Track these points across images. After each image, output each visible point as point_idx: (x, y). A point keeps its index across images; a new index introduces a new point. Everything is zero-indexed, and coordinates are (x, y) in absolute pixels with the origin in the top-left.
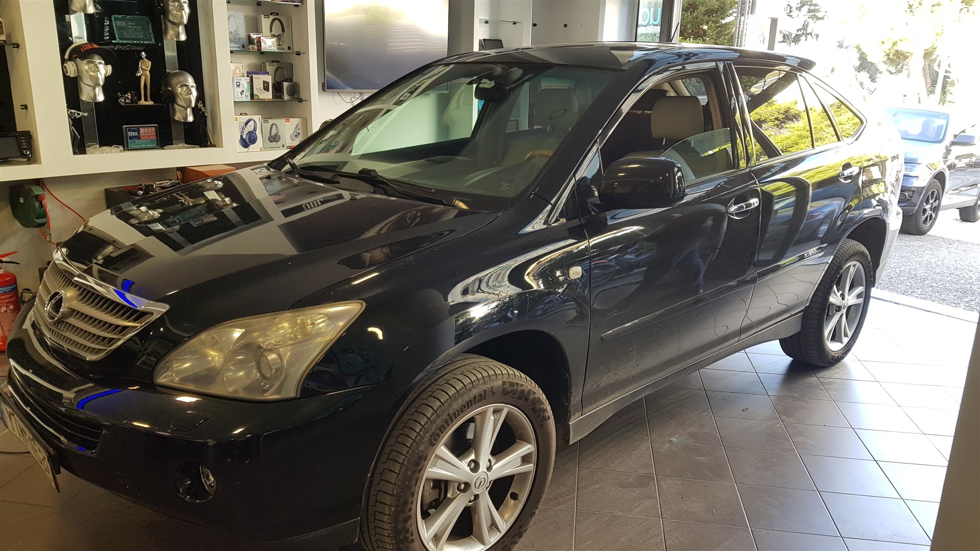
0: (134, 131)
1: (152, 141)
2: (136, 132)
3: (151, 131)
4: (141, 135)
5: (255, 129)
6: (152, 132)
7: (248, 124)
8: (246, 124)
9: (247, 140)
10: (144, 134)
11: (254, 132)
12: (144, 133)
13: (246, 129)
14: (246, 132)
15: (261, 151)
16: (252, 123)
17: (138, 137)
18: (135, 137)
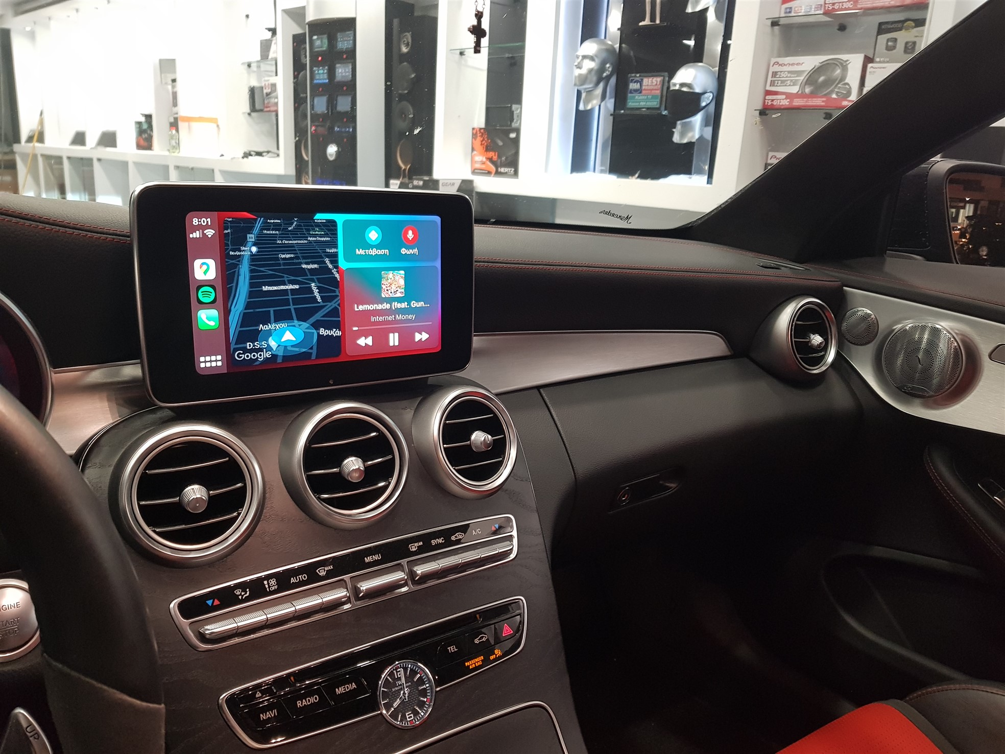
0: (637, 82)
1: (654, 97)
2: (639, 84)
3: (655, 83)
4: (644, 87)
6: (656, 85)
10: (646, 87)
12: (648, 85)
17: (639, 91)
18: (636, 91)
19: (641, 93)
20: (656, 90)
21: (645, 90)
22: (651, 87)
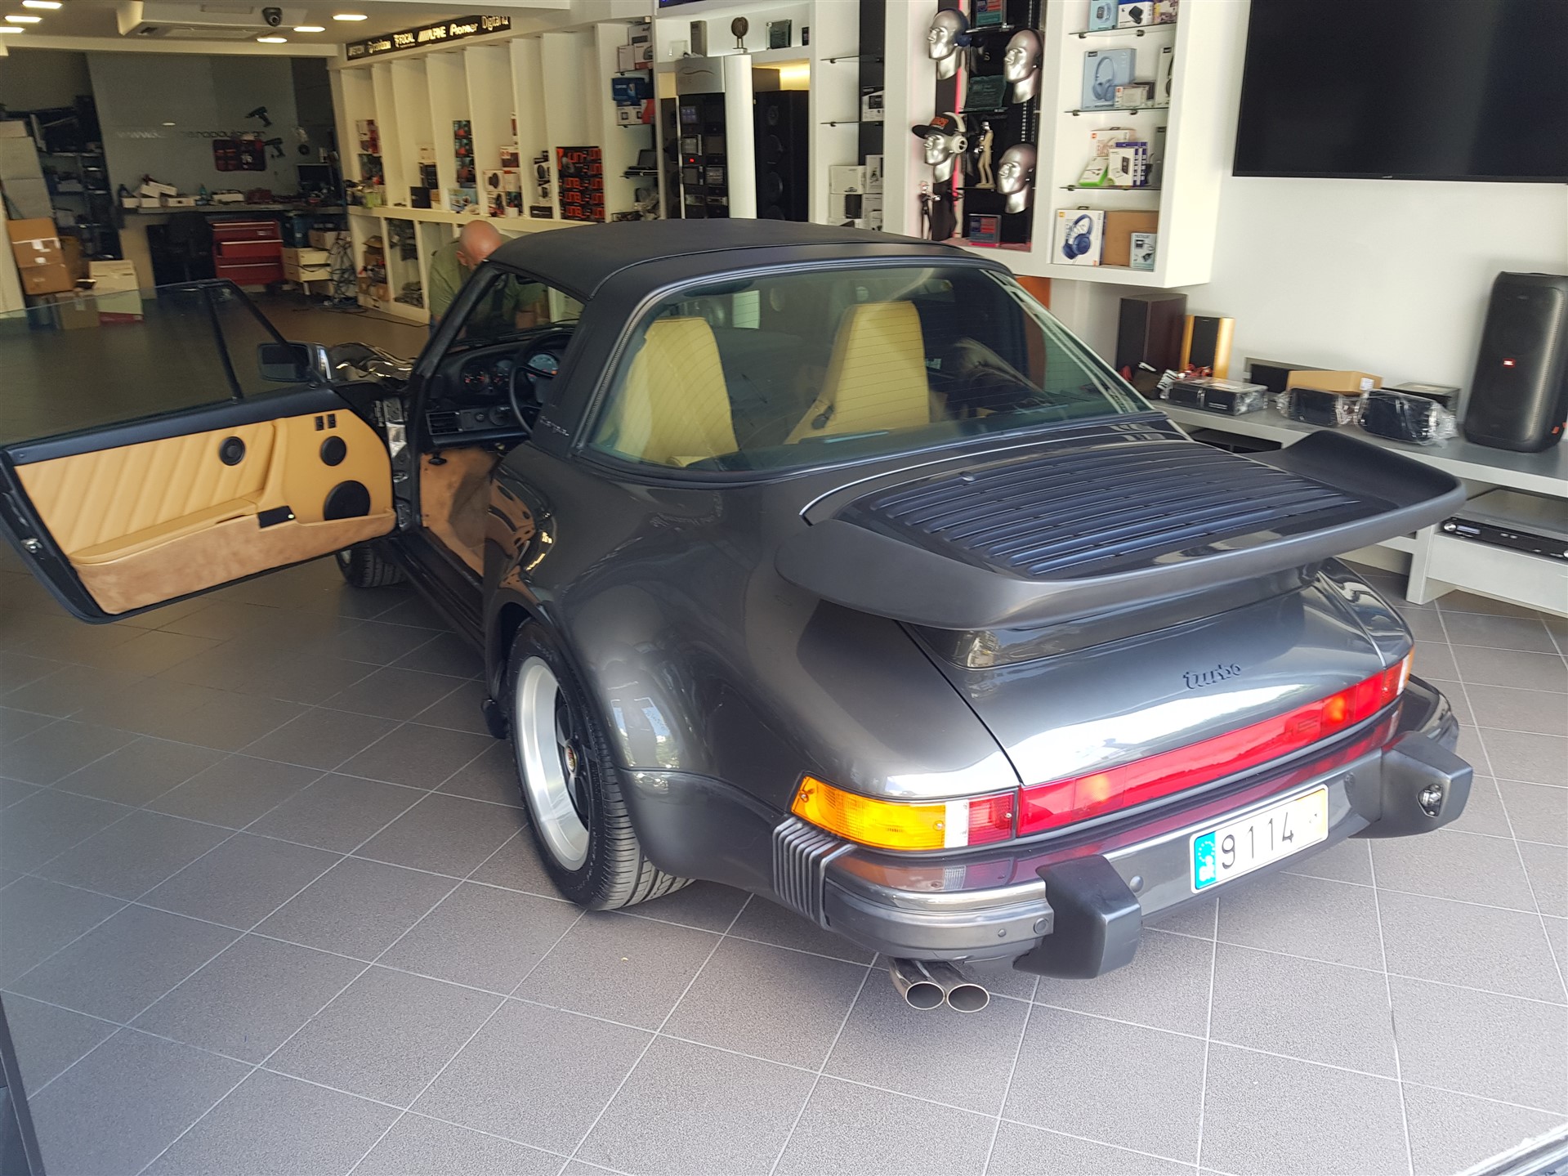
0: (976, 221)
4: (982, 226)
5: (1089, 232)
7: (1081, 223)
8: (1077, 222)
9: (1074, 247)
11: (1087, 235)
12: (985, 225)
13: (1075, 230)
14: (1074, 235)
15: (1095, 266)
16: (1085, 222)
18: (976, 229)
19: (980, 231)
20: (992, 229)
22: (988, 227)
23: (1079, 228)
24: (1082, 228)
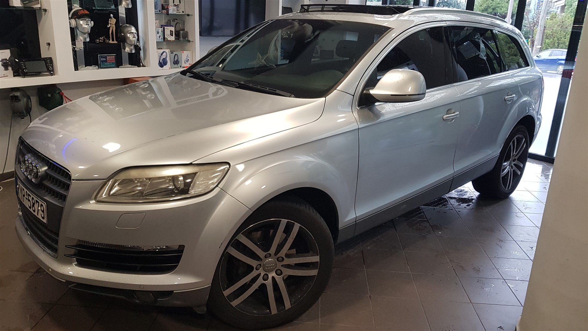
0: (104, 58)
1: (113, 63)
3: (112, 58)
12: (109, 59)
15: (169, 69)
17: (106, 61)
18: (104, 61)
19: (107, 62)
20: (113, 60)
21: (108, 61)
22: (111, 60)
23: (163, 56)
24: (164, 56)
